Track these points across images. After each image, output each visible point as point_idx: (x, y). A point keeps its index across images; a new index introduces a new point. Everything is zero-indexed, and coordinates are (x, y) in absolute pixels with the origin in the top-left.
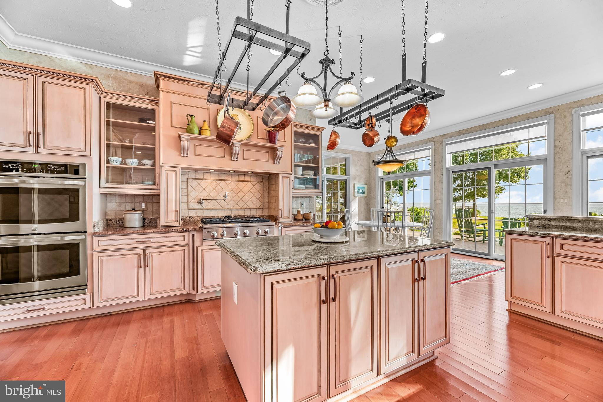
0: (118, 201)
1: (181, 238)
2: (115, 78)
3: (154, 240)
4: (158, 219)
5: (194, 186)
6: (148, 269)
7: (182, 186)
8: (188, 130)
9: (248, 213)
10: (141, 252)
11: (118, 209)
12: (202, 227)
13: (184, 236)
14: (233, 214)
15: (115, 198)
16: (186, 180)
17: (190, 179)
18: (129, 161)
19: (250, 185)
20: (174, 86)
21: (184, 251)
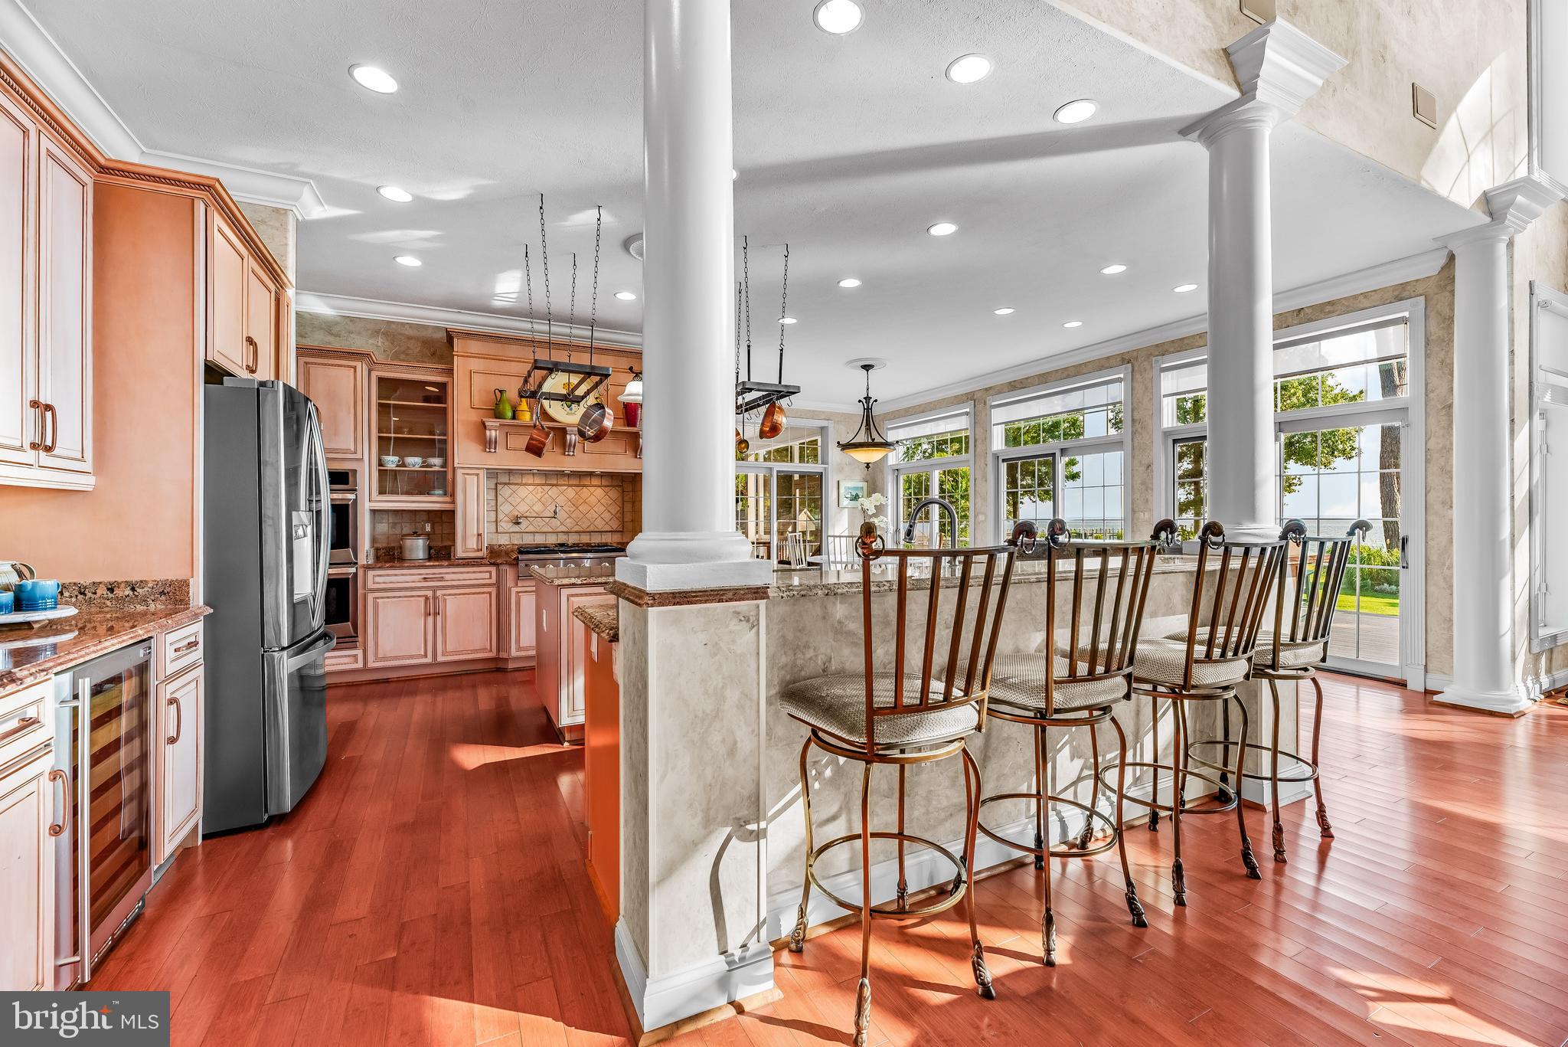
0: (391, 521)
1: (485, 575)
2: (386, 334)
3: (447, 577)
4: (453, 547)
5: (506, 496)
6: (439, 618)
7: (487, 496)
8: (497, 414)
9: (596, 539)
10: (430, 593)
11: (391, 532)
12: (517, 559)
13: (490, 572)
14: (572, 539)
15: (387, 516)
16: (493, 487)
17: (500, 484)
18: (410, 460)
19: (599, 492)
20: (475, 346)
21: (490, 593)
